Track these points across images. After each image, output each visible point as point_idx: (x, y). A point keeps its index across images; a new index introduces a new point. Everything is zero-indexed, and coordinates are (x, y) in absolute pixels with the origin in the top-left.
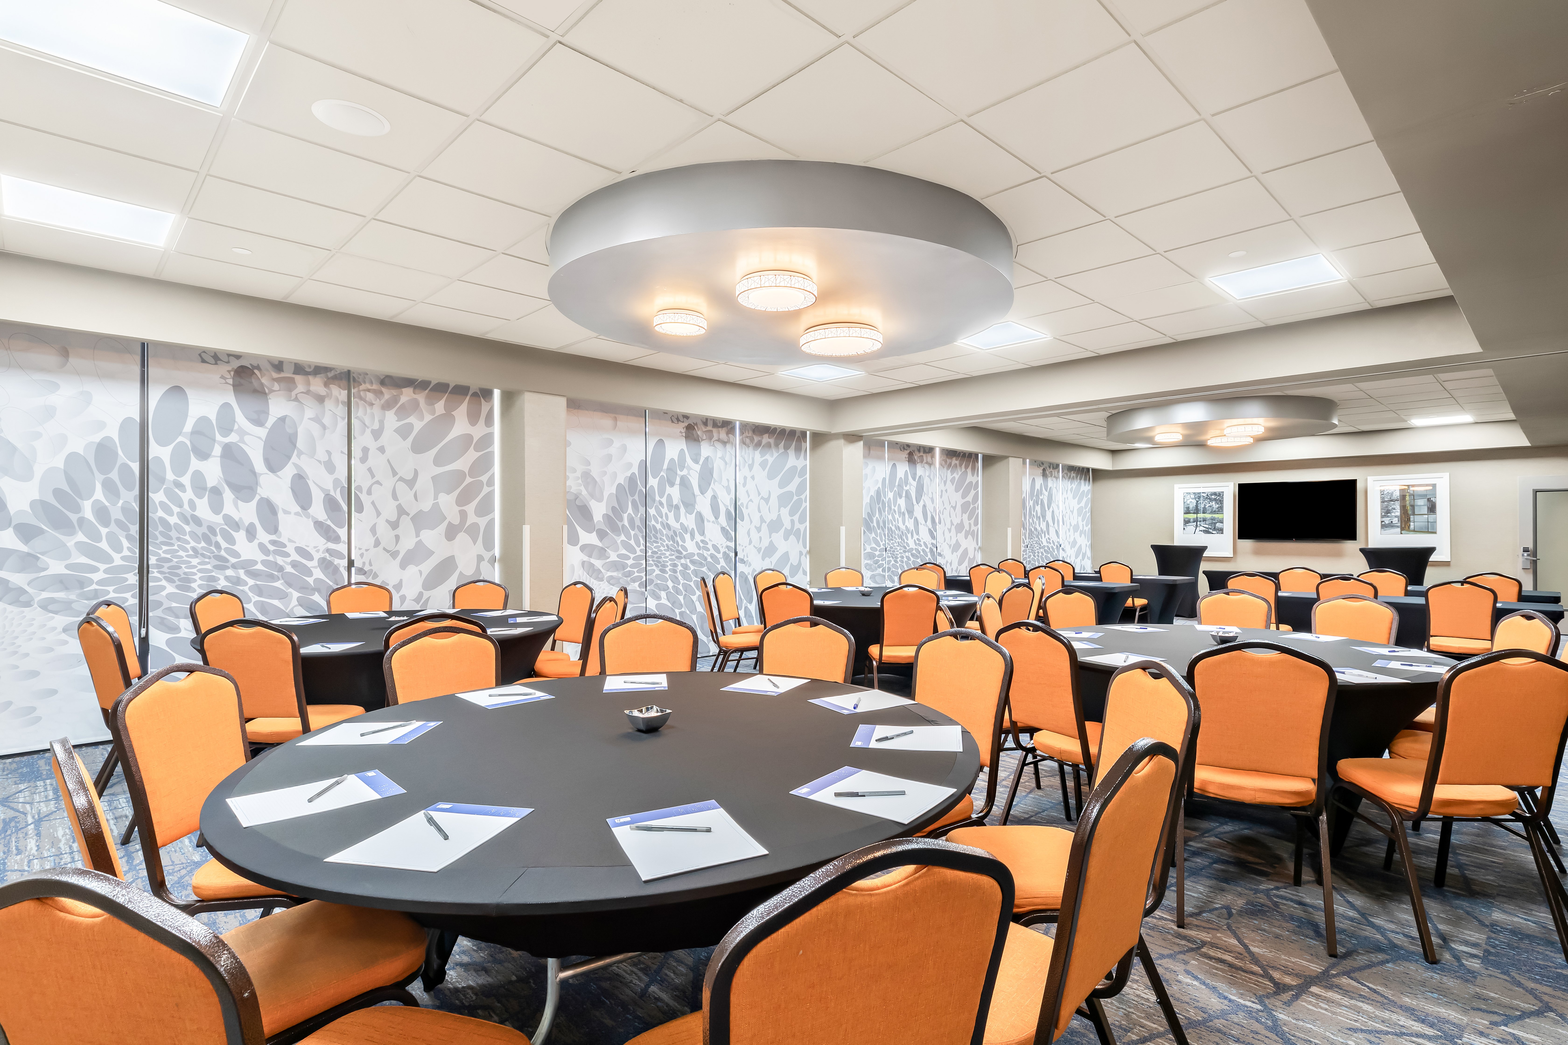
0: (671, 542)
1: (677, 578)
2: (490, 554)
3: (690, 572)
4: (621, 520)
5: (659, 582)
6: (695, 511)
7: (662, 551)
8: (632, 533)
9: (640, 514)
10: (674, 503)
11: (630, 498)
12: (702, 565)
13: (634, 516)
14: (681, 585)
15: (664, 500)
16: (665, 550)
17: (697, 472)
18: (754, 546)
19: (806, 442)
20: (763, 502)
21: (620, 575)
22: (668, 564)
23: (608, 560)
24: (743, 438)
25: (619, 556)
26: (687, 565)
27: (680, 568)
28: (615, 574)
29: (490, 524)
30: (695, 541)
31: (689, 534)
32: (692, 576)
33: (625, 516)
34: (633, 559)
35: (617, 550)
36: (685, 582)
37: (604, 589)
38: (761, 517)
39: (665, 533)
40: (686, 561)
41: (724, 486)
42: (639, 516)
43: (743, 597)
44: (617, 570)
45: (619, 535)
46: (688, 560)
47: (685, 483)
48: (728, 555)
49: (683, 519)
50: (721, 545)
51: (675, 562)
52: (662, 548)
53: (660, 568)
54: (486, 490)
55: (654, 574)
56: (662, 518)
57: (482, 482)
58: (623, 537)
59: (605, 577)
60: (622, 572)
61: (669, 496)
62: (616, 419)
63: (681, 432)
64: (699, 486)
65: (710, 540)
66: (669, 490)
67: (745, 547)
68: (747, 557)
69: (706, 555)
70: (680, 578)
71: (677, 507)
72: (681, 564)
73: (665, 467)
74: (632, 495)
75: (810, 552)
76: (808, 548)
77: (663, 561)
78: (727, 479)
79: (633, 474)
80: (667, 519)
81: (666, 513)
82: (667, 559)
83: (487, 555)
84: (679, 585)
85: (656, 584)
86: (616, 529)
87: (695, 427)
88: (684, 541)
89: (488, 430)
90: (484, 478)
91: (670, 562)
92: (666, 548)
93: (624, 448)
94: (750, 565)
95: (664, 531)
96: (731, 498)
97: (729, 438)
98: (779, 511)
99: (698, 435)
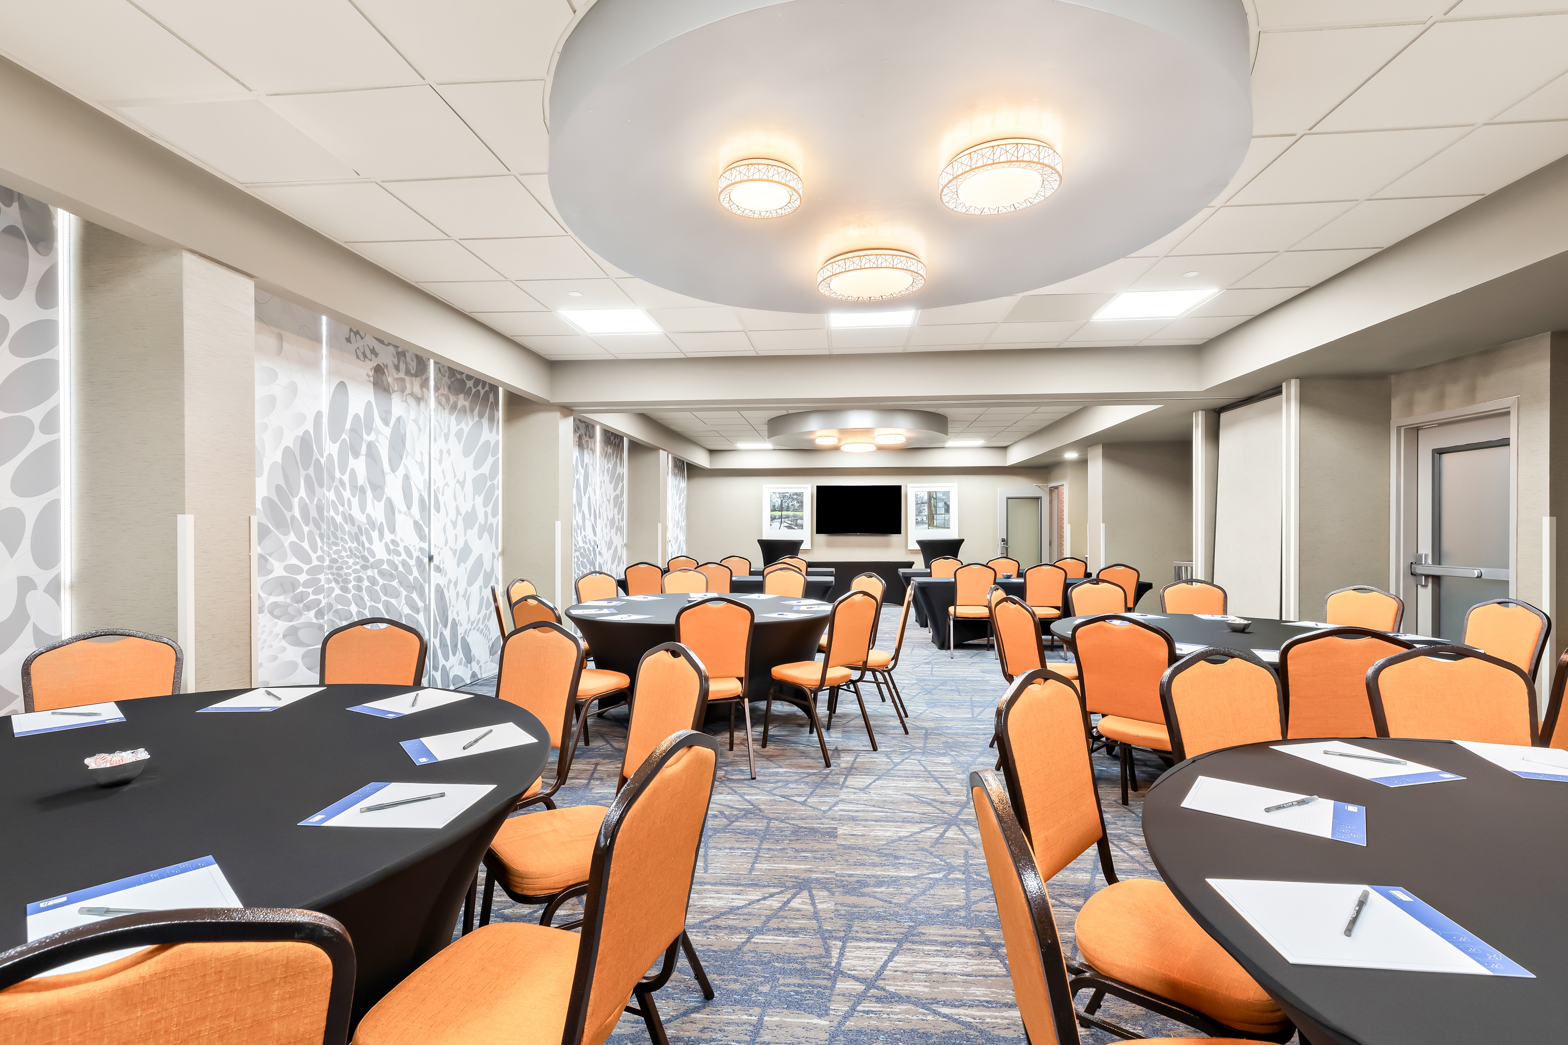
0: (355, 544)
1: (362, 599)
2: (50, 574)
3: (378, 588)
4: (290, 508)
5: (340, 607)
6: (385, 497)
7: (342, 557)
8: (306, 529)
9: (316, 499)
10: (359, 484)
11: (303, 473)
12: (392, 577)
13: (308, 502)
14: (367, 609)
15: (346, 478)
16: (347, 556)
17: (386, 437)
18: (450, 548)
19: (498, 411)
20: (458, 486)
21: (289, 601)
22: (351, 578)
23: (270, 577)
24: (438, 395)
25: (287, 568)
26: (374, 577)
27: (366, 583)
28: (280, 599)
29: (51, 512)
30: (384, 541)
31: (377, 531)
32: (381, 594)
33: (296, 501)
34: (308, 573)
35: (283, 558)
36: (373, 603)
37: (265, 626)
38: (457, 507)
39: (347, 529)
40: (373, 573)
41: (417, 462)
42: (315, 502)
43: (438, 621)
44: (285, 592)
45: (287, 534)
46: (376, 571)
47: (372, 455)
48: (422, 561)
49: (369, 509)
50: (414, 546)
51: (360, 574)
52: (344, 554)
53: (342, 584)
54: (38, 440)
55: (333, 595)
56: (343, 506)
57: (29, 423)
58: (292, 537)
59: (267, 605)
60: (291, 595)
61: (353, 471)
62: (280, 338)
63: (368, 375)
64: (390, 459)
65: (402, 540)
66: (353, 463)
67: (442, 549)
68: (443, 564)
69: (397, 562)
70: (366, 598)
71: (363, 490)
72: (368, 577)
73: (348, 426)
74: (306, 468)
75: (503, 553)
76: (500, 550)
77: (345, 574)
78: (421, 452)
79: (307, 432)
80: (350, 509)
81: (349, 498)
82: (350, 571)
83: (42, 578)
84: (365, 609)
85: (336, 611)
86: (282, 524)
87: (385, 370)
88: (371, 541)
89: (44, 314)
90: (35, 415)
91: (354, 575)
92: (349, 553)
93: (293, 389)
94: (446, 575)
95: (346, 526)
96: (425, 479)
97: (423, 392)
98: (474, 501)
99: (388, 383)
